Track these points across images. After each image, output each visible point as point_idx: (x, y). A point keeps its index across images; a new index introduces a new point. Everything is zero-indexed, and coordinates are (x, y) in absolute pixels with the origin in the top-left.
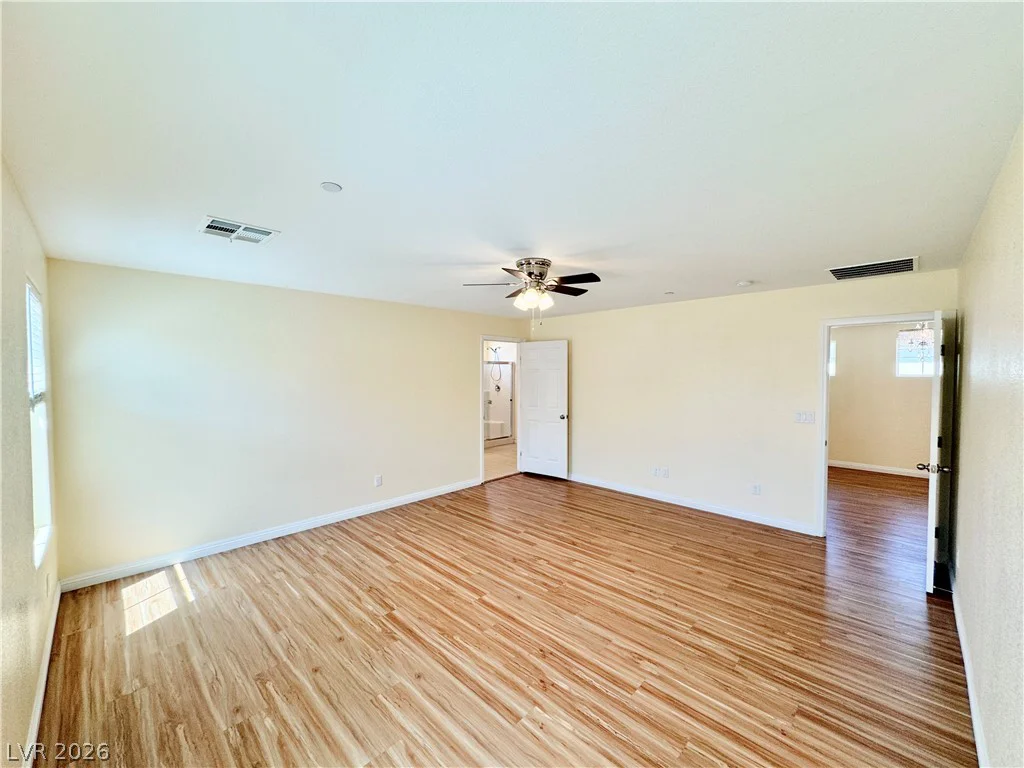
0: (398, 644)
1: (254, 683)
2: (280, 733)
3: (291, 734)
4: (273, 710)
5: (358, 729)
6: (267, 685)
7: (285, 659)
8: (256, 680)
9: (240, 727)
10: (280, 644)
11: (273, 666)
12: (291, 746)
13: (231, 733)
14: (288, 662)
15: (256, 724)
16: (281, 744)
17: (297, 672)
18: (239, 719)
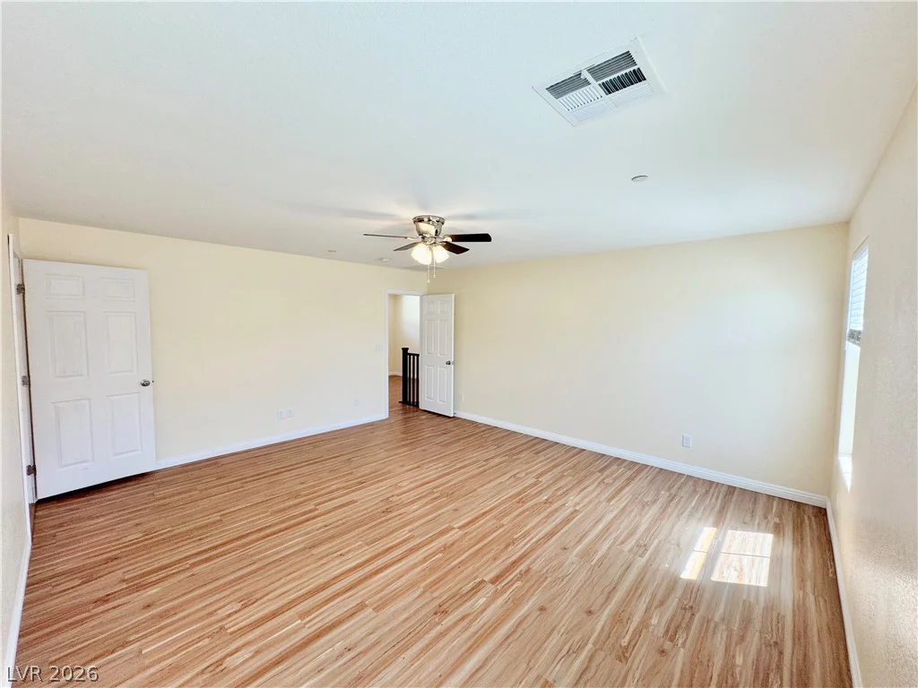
0: (535, 567)
1: (630, 660)
2: (656, 608)
3: (651, 602)
4: (644, 624)
5: (624, 568)
6: (626, 644)
7: (590, 645)
8: (627, 659)
9: (672, 639)
10: (569, 668)
11: (602, 654)
12: (659, 597)
13: (680, 641)
14: (592, 640)
15: (662, 630)
16: (662, 603)
17: (599, 628)
18: (668, 645)
